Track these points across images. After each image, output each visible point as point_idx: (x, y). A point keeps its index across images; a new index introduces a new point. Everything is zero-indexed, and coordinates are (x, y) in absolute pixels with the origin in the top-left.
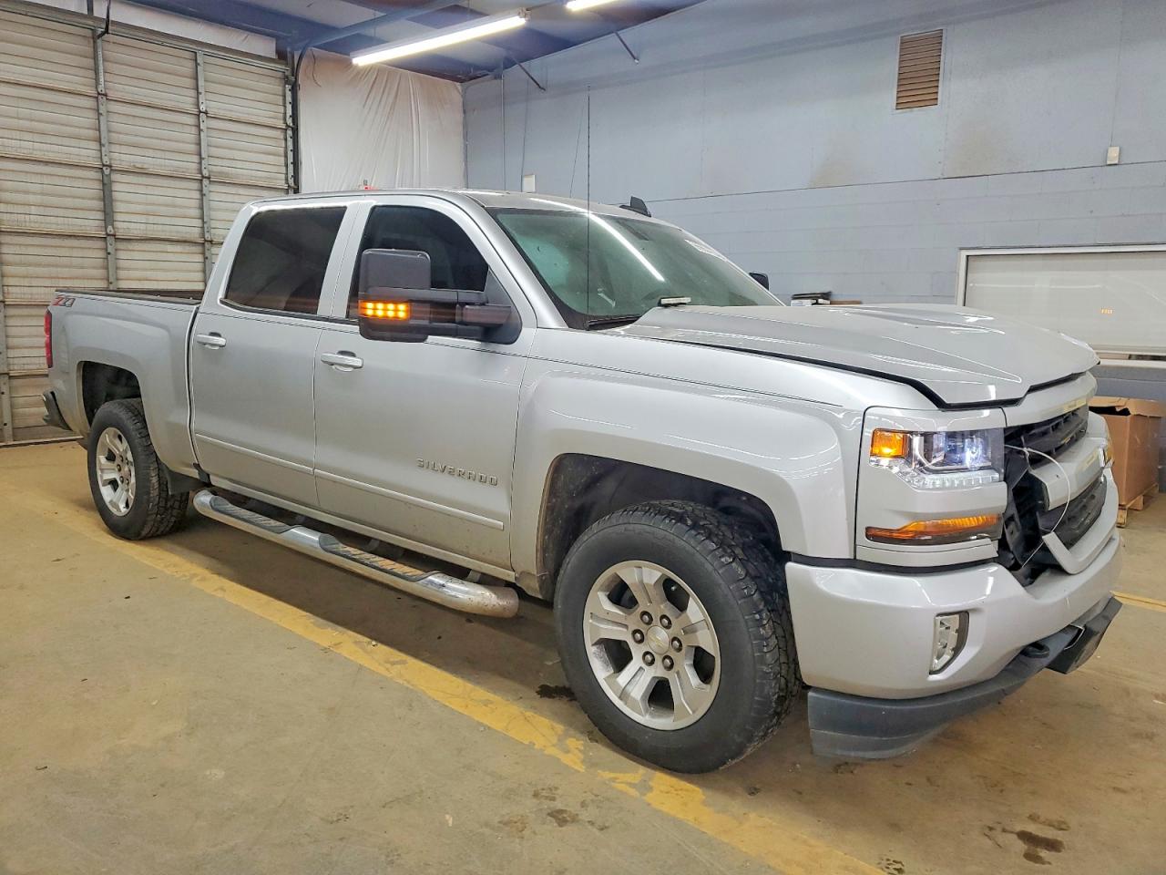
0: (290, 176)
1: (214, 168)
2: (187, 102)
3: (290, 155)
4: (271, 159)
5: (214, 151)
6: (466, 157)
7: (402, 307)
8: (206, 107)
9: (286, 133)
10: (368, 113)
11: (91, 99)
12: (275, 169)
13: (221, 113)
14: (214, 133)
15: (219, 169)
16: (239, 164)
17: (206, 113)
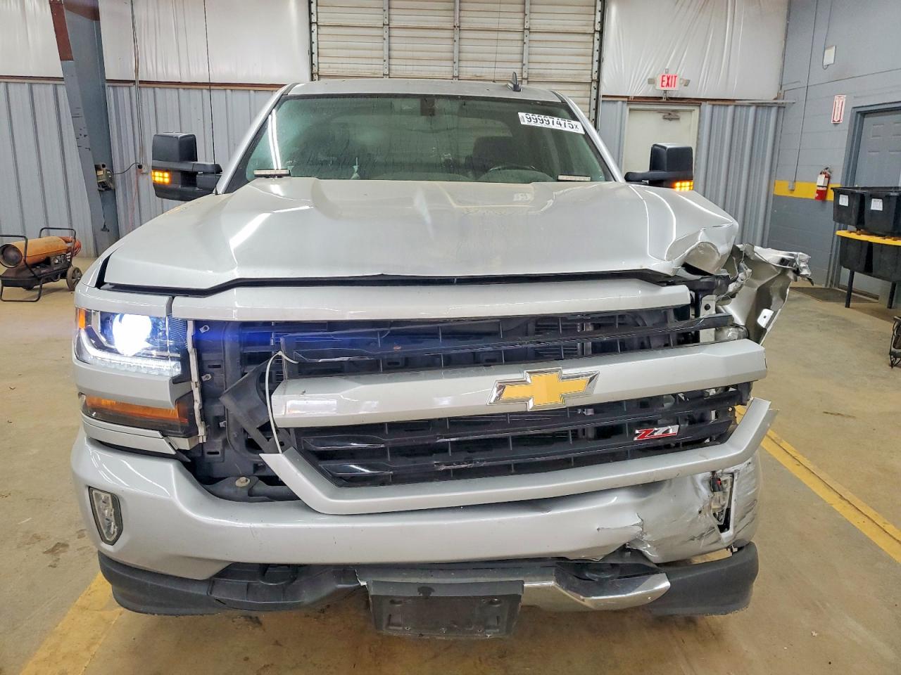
0: (594, 71)
1: (534, 71)
2: (516, 23)
3: (596, 54)
4: (581, 59)
5: (533, 58)
6: (786, 37)
7: (166, 175)
8: (530, 24)
9: (594, 36)
10: (680, 8)
11: (450, 31)
12: (582, 67)
13: (542, 28)
14: (535, 44)
15: (537, 71)
16: (553, 66)
17: (529, 29)
